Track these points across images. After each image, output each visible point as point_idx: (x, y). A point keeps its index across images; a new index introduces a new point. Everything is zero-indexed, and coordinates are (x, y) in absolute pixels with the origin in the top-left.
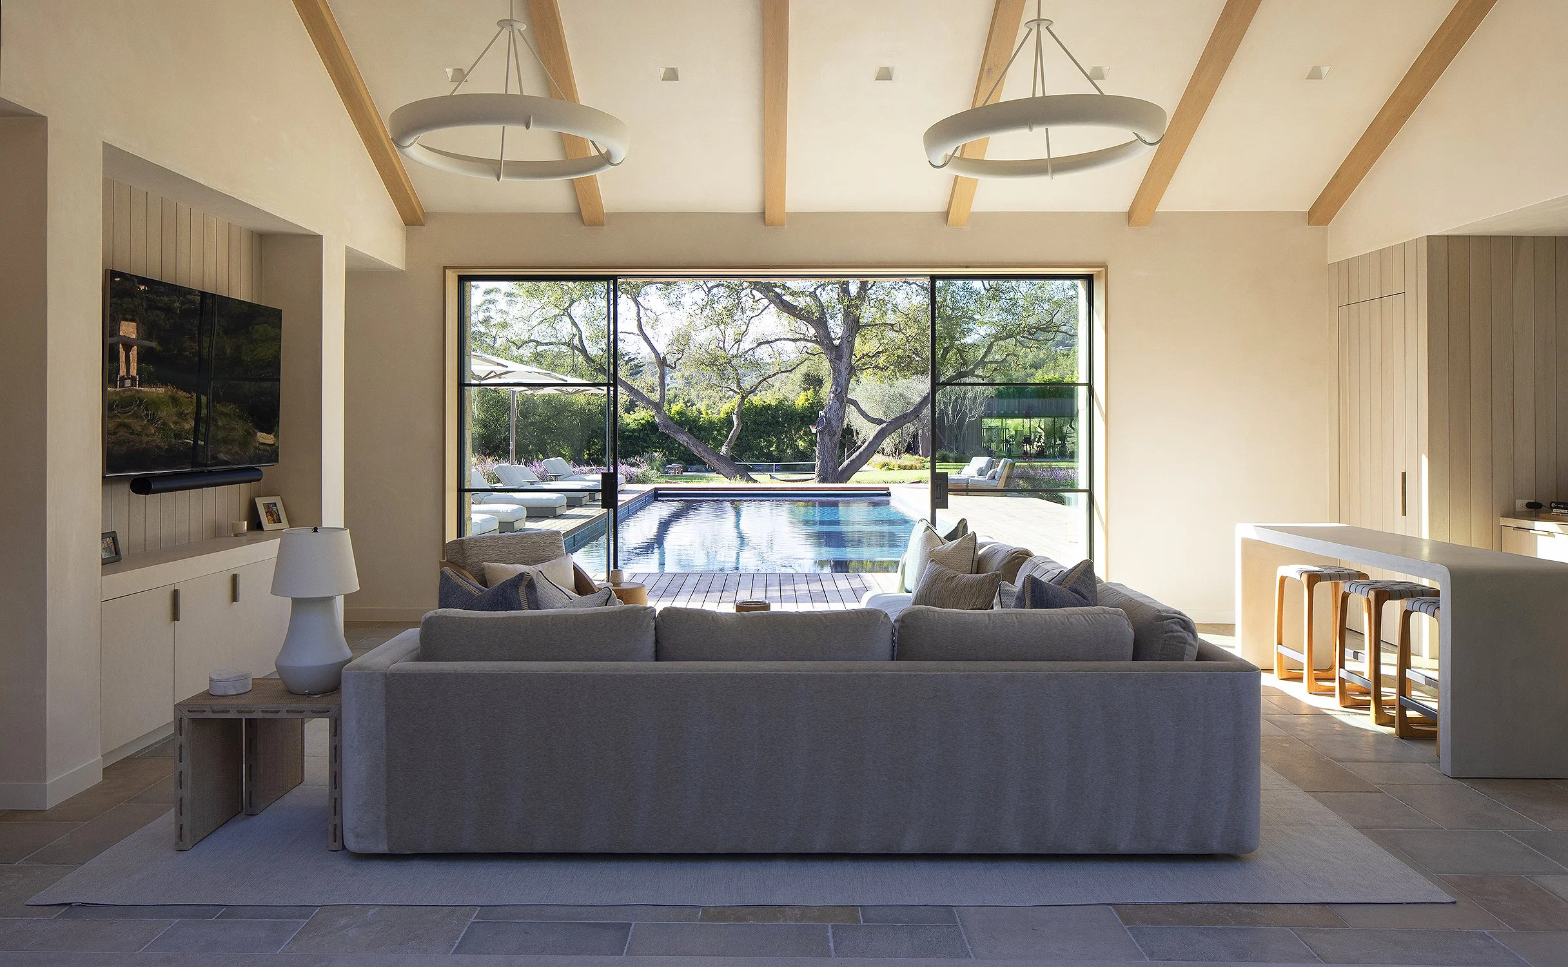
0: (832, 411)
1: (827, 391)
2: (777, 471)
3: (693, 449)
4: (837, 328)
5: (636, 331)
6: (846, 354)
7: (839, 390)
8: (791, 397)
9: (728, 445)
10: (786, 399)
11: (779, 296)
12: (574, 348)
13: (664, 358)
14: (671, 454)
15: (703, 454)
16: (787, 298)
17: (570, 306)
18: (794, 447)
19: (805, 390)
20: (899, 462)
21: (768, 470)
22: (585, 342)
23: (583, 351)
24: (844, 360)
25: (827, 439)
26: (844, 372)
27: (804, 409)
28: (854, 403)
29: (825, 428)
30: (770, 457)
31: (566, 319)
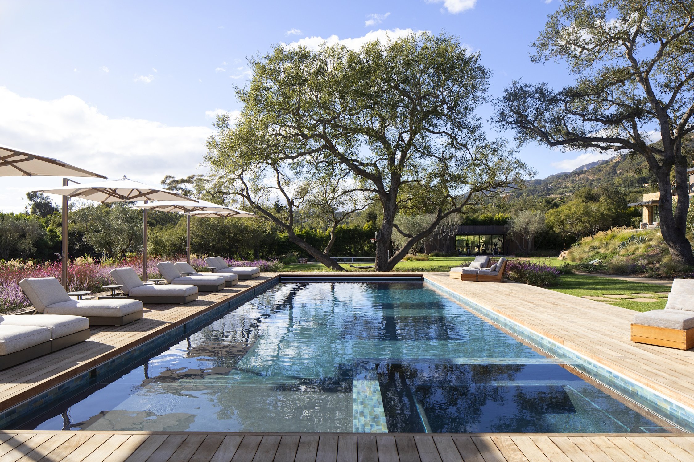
0: (385, 230)
1: (381, 219)
2: (354, 261)
3: (308, 251)
4: (387, 183)
5: (277, 187)
6: (393, 198)
7: (389, 218)
8: (361, 225)
9: (328, 249)
10: (359, 226)
11: (357, 166)
12: (244, 196)
13: (293, 201)
14: (302, 253)
15: (314, 253)
16: (361, 167)
17: (242, 173)
18: (363, 250)
19: (368, 221)
20: (417, 257)
21: (349, 261)
22: (250, 192)
23: (249, 198)
24: (392, 201)
25: (382, 245)
26: (392, 207)
27: (368, 231)
28: (396, 226)
29: (381, 239)
30: (351, 255)
31: (239, 180)
